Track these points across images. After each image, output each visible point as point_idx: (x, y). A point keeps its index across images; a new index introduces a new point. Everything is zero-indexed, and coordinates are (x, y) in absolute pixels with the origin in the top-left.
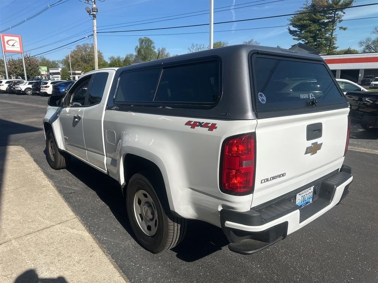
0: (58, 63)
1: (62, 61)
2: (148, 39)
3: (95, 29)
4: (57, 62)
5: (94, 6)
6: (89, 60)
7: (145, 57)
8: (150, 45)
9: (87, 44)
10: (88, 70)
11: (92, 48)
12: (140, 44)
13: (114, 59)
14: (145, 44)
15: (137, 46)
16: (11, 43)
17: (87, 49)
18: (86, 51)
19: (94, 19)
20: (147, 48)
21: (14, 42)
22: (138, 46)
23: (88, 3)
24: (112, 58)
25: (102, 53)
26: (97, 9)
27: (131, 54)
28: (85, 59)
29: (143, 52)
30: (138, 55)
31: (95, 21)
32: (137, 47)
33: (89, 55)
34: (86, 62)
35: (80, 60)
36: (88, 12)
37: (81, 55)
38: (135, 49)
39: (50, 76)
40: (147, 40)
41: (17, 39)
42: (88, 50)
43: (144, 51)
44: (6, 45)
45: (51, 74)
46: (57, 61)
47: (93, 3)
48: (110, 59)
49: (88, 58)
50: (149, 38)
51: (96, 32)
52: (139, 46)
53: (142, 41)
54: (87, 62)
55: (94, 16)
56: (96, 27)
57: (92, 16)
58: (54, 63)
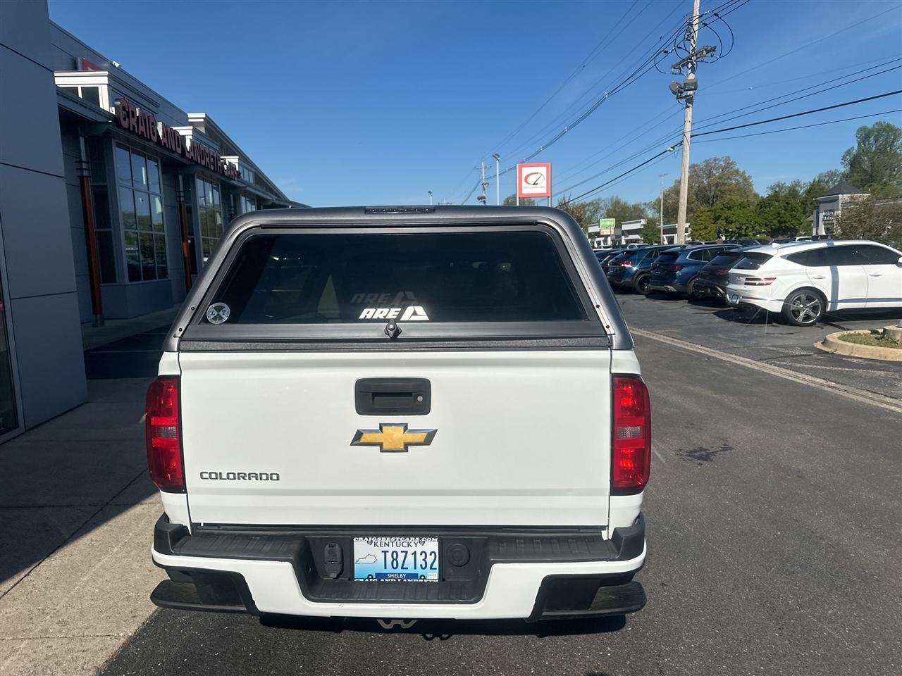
0: (644, 209)
1: (655, 204)
2: (888, 126)
3: (688, 127)
4: (643, 207)
5: (692, 77)
6: (717, 196)
7: (871, 176)
8: (893, 142)
9: (715, 160)
10: (701, 220)
11: (727, 168)
12: (859, 144)
13: (782, 188)
14: (876, 141)
15: (849, 150)
16: (532, 179)
17: (714, 172)
18: (710, 175)
19: (688, 107)
20: (881, 151)
21: (539, 175)
22: (853, 148)
23: (680, 74)
24: (778, 186)
25: (750, 177)
26: (696, 83)
27: (833, 170)
28: (706, 196)
29: (866, 165)
30: (852, 171)
31: (689, 111)
32: (849, 152)
33: (717, 185)
34: (707, 202)
35: (695, 197)
36: (674, 93)
37: (699, 187)
38: (844, 158)
39: (623, 237)
40: (884, 130)
41: (543, 170)
42: (716, 173)
43: (870, 160)
44: (524, 184)
45: (624, 233)
46: (645, 204)
47: (690, 71)
48: (772, 189)
49: (712, 193)
50: (891, 123)
51: (688, 135)
52: (856, 148)
53: (865, 135)
54: (711, 202)
55: (689, 100)
56: (690, 124)
57: (685, 99)
58: (636, 208)
